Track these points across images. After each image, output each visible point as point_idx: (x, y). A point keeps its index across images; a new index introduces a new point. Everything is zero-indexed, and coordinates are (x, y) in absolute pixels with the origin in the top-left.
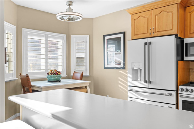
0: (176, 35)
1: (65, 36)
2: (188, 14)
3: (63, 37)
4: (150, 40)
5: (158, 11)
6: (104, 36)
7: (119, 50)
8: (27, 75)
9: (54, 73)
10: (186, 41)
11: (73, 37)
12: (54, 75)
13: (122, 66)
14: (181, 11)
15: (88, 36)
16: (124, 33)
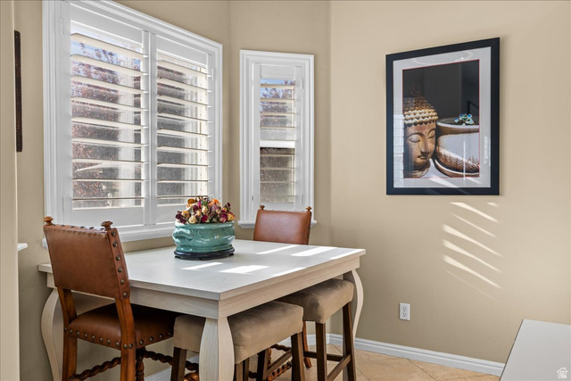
1: (218, 49)
3: (211, 55)
6: (390, 59)
7: (470, 117)
8: (107, 225)
9: (215, 216)
11: (248, 60)
12: (211, 222)
15: (313, 56)
16: (494, 44)
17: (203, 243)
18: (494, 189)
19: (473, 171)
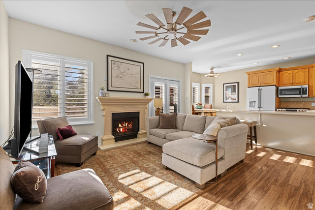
0: (276, 85)
1: (199, 84)
2: (281, 75)
4: (261, 88)
5: (265, 74)
6: (224, 84)
7: (235, 92)
10: (280, 88)
11: (203, 84)
13: (237, 101)
14: (278, 74)
15: (213, 84)
16: (238, 83)
17: (199, 107)
18: (238, 102)
19: (235, 99)
